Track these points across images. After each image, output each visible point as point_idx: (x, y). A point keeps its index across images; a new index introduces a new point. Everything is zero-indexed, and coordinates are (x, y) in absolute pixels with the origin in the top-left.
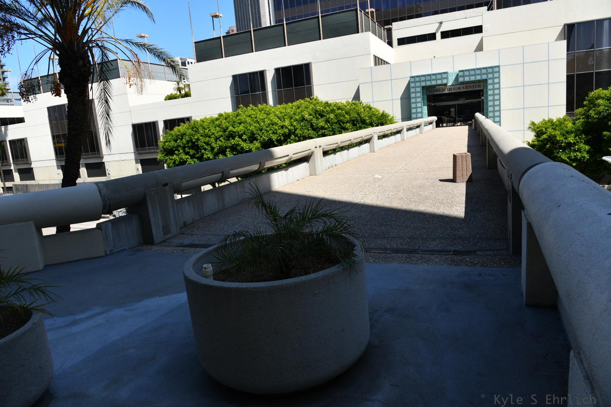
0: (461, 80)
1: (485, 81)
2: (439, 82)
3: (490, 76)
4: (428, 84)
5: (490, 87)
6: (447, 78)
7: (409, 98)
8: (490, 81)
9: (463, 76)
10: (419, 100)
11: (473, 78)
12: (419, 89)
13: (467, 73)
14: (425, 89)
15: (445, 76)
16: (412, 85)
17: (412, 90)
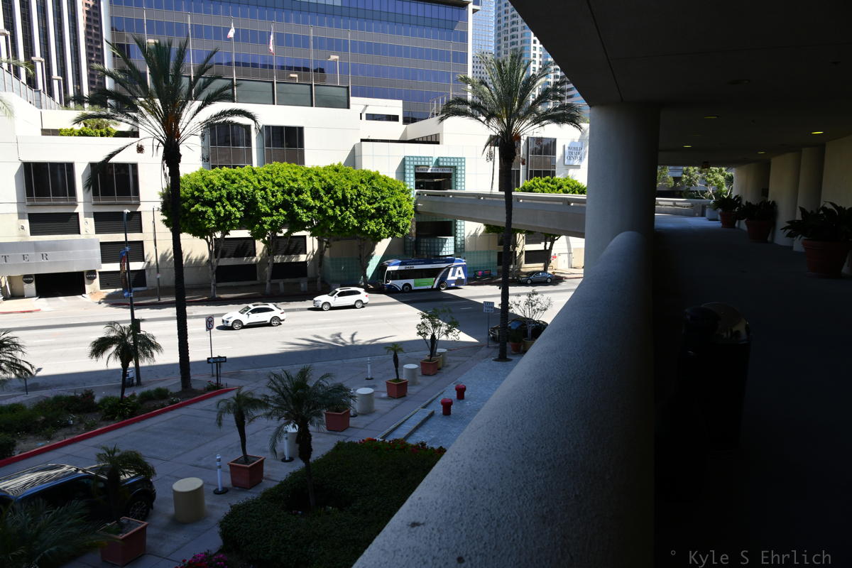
0: (441, 164)
1: (455, 168)
2: (427, 164)
3: (460, 164)
4: (419, 164)
5: (459, 172)
6: (432, 161)
7: (404, 173)
8: (459, 168)
9: (443, 162)
10: (413, 175)
11: (449, 164)
12: (412, 167)
13: (445, 160)
14: (416, 166)
15: (431, 159)
16: (407, 163)
17: (407, 167)
